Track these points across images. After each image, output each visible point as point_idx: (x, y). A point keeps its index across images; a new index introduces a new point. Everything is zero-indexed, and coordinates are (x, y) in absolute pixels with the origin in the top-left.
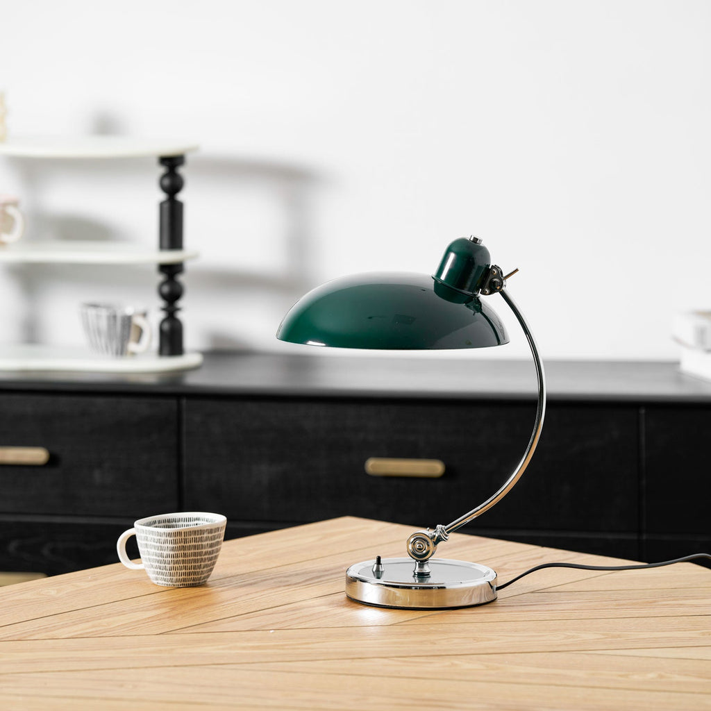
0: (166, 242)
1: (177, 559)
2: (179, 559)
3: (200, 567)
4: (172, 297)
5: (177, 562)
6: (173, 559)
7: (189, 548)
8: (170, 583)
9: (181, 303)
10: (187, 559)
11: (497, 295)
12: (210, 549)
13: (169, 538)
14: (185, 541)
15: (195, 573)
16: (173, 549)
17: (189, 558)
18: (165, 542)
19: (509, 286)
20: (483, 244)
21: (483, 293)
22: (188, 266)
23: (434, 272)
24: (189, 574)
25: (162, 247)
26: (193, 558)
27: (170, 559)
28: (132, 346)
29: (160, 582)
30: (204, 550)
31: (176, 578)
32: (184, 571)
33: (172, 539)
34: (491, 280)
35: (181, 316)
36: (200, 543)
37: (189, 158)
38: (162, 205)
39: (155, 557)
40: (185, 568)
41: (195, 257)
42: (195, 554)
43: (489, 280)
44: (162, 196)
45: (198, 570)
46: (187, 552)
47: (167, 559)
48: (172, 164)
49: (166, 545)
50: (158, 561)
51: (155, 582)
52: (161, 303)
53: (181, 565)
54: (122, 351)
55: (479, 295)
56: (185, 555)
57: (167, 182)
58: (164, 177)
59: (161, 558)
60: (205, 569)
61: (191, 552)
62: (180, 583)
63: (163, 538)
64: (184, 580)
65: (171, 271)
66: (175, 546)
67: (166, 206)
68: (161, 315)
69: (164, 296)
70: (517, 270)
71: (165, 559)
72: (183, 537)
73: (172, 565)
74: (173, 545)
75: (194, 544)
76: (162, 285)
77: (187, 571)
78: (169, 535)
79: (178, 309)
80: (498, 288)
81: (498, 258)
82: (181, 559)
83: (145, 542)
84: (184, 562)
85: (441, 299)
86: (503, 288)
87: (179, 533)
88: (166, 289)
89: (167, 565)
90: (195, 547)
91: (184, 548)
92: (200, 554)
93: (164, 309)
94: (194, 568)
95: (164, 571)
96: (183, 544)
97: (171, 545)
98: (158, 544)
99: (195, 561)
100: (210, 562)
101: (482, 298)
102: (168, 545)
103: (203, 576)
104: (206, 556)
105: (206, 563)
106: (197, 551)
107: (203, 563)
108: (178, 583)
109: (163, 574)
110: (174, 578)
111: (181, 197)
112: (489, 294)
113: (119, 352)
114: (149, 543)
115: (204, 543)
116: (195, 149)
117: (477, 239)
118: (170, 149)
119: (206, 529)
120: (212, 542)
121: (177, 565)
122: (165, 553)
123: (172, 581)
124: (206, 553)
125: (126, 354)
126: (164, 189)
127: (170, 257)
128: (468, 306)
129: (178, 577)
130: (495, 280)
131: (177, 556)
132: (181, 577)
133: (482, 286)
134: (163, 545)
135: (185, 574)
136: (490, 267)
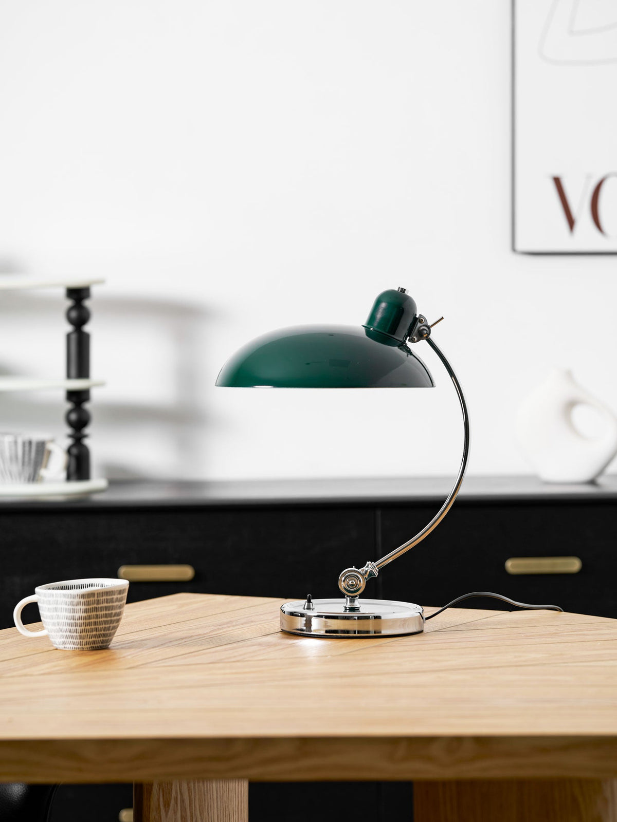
0: (74, 371)
1: (89, 621)
2: (91, 621)
4: (79, 424)
5: (89, 624)
6: (84, 621)
7: (102, 609)
8: (79, 646)
9: (87, 430)
10: (98, 620)
13: (82, 600)
14: (98, 602)
16: (85, 611)
17: (100, 620)
18: (79, 604)
19: (432, 336)
20: (408, 293)
21: (412, 341)
22: (97, 396)
24: (99, 636)
25: (69, 376)
26: (105, 619)
27: (82, 621)
28: (43, 472)
29: (68, 646)
30: (113, 612)
31: (86, 640)
32: (94, 633)
33: (85, 600)
34: (420, 328)
35: (87, 442)
36: (111, 604)
37: (95, 291)
38: (69, 336)
39: (65, 620)
41: (101, 384)
42: (106, 616)
43: (417, 328)
44: (69, 328)
45: (107, 632)
46: (99, 613)
47: (78, 622)
48: (78, 295)
49: (79, 607)
50: (69, 625)
51: (62, 647)
52: (69, 430)
53: (92, 627)
54: (34, 478)
55: (407, 342)
56: (97, 616)
57: (74, 314)
58: (70, 310)
59: (72, 621)
61: (103, 613)
62: (89, 646)
63: (77, 600)
64: (94, 642)
65: (78, 398)
66: (88, 607)
67: (74, 337)
68: (68, 442)
69: (70, 423)
70: (442, 318)
71: (76, 621)
72: (96, 598)
73: (83, 628)
74: (86, 607)
75: (105, 605)
76: (69, 413)
77: (97, 633)
78: (83, 596)
79: (86, 436)
80: (425, 336)
81: (424, 308)
82: (93, 620)
84: (95, 623)
86: (430, 336)
87: (92, 595)
88: (73, 417)
89: (78, 628)
90: (107, 608)
91: (96, 609)
92: (110, 615)
93: (70, 436)
94: (104, 630)
95: (75, 634)
96: (96, 606)
97: (84, 607)
98: (70, 607)
101: (409, 344)
102: (81, 607)
106: (107, 612)
107: (112, 625)
108: (87, 646)
109: (72, 637)
110: (84, 641)
111: (88, 328)
112: (418, 341)
113: (32, 478)
114: (59, 606)
116: (101, 282)
117: (405, 290)
118: (77, 281)
119: (116, 590)
121: (88, 627)
122: (77, 615)
123: (81, 644)
125: (37, 480)
126: (70, 320)
127: (77, 384)
128: (401, 349)
129: (88, 640)
130: (422, 328)
131: (89, 617)
132: (90, 640)
133: (409, 334)
134: (75, 607)
135: (95, 636)
136: (417, 316)
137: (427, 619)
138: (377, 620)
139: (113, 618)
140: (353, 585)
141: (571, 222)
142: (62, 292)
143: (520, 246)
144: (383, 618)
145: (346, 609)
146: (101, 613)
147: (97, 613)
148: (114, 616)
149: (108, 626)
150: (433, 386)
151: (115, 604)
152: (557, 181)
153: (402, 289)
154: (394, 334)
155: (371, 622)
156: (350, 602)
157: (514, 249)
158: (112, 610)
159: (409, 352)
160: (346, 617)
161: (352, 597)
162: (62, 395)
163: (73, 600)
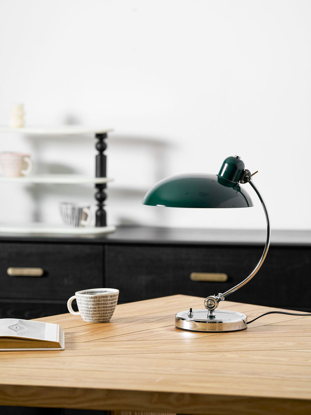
0: (99, 174)
1: (95, 309)
2: (96, 309)
3: (106, 313)
4: (101, 199)
5: (95, 311)
6: (93, 309)
7: (101, 304)
8: (92, 321)
9: (106, 202)
10: (100, 309)
11: (248, 183)
12: (111, 305)
13: (91, 300)
15: (104, 316)
16: (93, 305)
17: (101, 309)
18: (90, 301)
19: (253, 179)
20: (241, 159)
21: (241, 183)
22: (110, 185)
23: (218, 173)
24: (101, 317)
25: (97, 176)
26: (103, 309)
27: (92, 309)
28: (83, 222)
29: (87, 320)
30: (108, 305)
31: (95, 318)
32: (98, 315)
33: (93, 300)
34: (245, 177)
35: (106, 208)
36: (106, 302)
37: (110, 135)
38: (97, 157)
39: (85, 309)
40: (99, 314)
41: (112, 180)
42: (104, 307)
44: (96, 153)
45: (105, 315)
46: (100, 306)
47: (90, 309)
48: (101, 137)
49: (90, 303)
50: (87, 311)
51: (85, 320)
52: (96, 202)
53: (97, 312)
55: (239, 183)
56: (99, 308)
57: (99, 146)
58: (97, 144)
59: (87, 309)
60: (109, 314)
61: (102, 306)
63: (89, 299)
64: (99, 319)
65: (101, 187)
67: (99, 157)
68: (96, 208)
69: (98, 199)
70: (257, 172)
71: (89, 309)
72: (98, 299)
73: (93, 312)
74: (93, 303)
75: (103, 302)
76: (97, 194)
77: (100, 315)
78: (92, 298)
79: (104, 205)
80: (248, 180)
82: (97, 309)
83: (80, 302)
84: (98, 311)
85: (221, 185)
86: (251, 180)
87: (96, 297)
88: (99, 196)
89: (90, 312)
90: (104, 304)
91: (98, 304)
92: (106, 307)
93: (97, 205)
95: (89, 315)
96: (98, 302)
97: (92, 303)
98: (86, 302)
99: (104, 310)
100: (111, 311)
101: (241, 185)
102: (91, 303)
103: (108, 318)
104: (109, 308)
105: (109, 311)
107: (107, 312)
108: (96, 321)
109: (88, 317)
111: (106, 153)
112: (244, 183)
113: (77, 225)
114: (82, 302)
116: (112, 130)
117: (238, 157)
118: (100, 130)
119: (109, 295)
120: (112, 301)
121: (95, 312)
122: (90, 306)
123: (93, 320)
124: (109, 307)
125: (80, 226)
126: (98, 149)
127: (101, 180)
128: (234, 189)
129: (96, 318)
130: (247, 176)
131: (95, 308)
132: (97, 318)
133: (240, 179)
134: (88, 303)
135: (99, 317)
136: (244, 170)
138: (221, 323)
139: (108, 309)
140: (211, 305)
142: (93, 135)
144: (223, 322)
145: (208, 316)
146: (101, 306)
147: (99, 306)
148: (108, 308)
149: (106, 312)
150: (248, 206)
151: (108, 302)
153: (237, 156)
154: (232, 180)
155: (217, 324)
156: (210, 313)
159: (239, 189)
161: (211, 310)
162: (93, 186)
163: (87, 299)
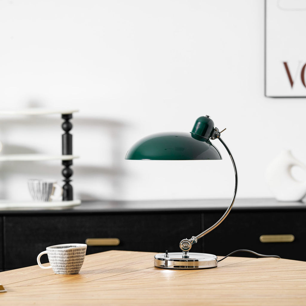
0: (65, 152)
4: (68, 175)
5: (70, 263)
6: (68, 262)
9: (72, 178)
13: (66, 253)
14: (73, 254)
16: (68, 258)
17: (75, 261)
18: (65, 254)
20: (210, 118)
21: (212, 139)
22: (75, 162)
24: (74, 268)
25: (63, 154)
26: (76, 261)
28: (51, 197)
30: (80, 258)
32: (72, 267)
33: (68, 253)
35: (72, 183)
36: (79, 255)
37: (75, 115)
38: (63, 136)
39: (59, 262)
41: (77, 157)
42: (77, 260)
43: (214, 133)
44: (63, 132)
45: (78, 267)
47: (65, 262)
48: (67, 117)
49: (65, 256)
50: (61, 263)
52: (63, 178)
55: (210, 139)
56: (73, 260)
57: (65, 126)
58: (63, 124)
59: (62, 262)
61: (76, 258)
63: (64, 253)
64: (72, 271)
65: (67, 164)
66: (69, 256)
67: (65, 136)
68: (63, 183)
69: (64, 175)
70: (226, 129)
71: (64, 262)
72: (73, 252)
73: (67, 265)
74: (68, 256)
75: (77, 255)
76: (63, 170)
78: (67, 251)
79: (71, 181)
80: (218, 137)
81: (217, 124)
82: (71, 262)
83: (55, 255)
84: (72, 263)
86: (220, 137)
87: (71, 250)
88: (65, 172)
89: (65, 265)
90: (77, 256)
91: (73, 257)
92: (79, 259)
93: (64, 181)
94: (76, 266)
95: (63, 268)
96: (72, 255)
97: (67, 256)
98: (62, 256)
102: (66, 256)
106: (78, 258)
107: (80, 264)
108: (69, 273)
109: (62, 269)
110: (68, 270)
111: (71, 132)
112: (215, 139)
113: (47, 199)
115: (80, 255)
116: (77, 111)
117: (209, 116)
118: (66, 111)
119: (81, 248)
121: (69, 265)
122: (64, 259)
125: (50, 200)
126: (64, 129)
127: (67, 157)
128: (207, 143)
129: (69, 270)
130: (217, 133)
131: (70, 260)
132: (70, 270)
133: (211, 136)
134: (63, 256)
135: (72, 268)
136: (214, 128)
137: (219, 261)
138: (197, 262)
139: (80, 261)
140: (186, 247)
141: (292, 83)
142: (60, 116)
143: (268, 94)
144: (199, 261)
145: (183, 257)
149: (78, 264)
150: (221, 159)
151: (81, 255)
152: (285, 64)
153: (208, 116)
154: (204, 136)
155: (194, 262)
156: (185, 254)
157: (265, 95)
158: (80, 257)
159: (211, 144)
160: (183, 260)
161: (186, 252)
162: (60, 162)
163: (62, 253)
